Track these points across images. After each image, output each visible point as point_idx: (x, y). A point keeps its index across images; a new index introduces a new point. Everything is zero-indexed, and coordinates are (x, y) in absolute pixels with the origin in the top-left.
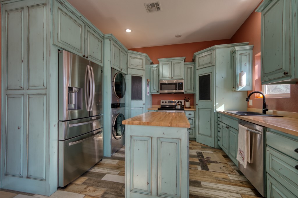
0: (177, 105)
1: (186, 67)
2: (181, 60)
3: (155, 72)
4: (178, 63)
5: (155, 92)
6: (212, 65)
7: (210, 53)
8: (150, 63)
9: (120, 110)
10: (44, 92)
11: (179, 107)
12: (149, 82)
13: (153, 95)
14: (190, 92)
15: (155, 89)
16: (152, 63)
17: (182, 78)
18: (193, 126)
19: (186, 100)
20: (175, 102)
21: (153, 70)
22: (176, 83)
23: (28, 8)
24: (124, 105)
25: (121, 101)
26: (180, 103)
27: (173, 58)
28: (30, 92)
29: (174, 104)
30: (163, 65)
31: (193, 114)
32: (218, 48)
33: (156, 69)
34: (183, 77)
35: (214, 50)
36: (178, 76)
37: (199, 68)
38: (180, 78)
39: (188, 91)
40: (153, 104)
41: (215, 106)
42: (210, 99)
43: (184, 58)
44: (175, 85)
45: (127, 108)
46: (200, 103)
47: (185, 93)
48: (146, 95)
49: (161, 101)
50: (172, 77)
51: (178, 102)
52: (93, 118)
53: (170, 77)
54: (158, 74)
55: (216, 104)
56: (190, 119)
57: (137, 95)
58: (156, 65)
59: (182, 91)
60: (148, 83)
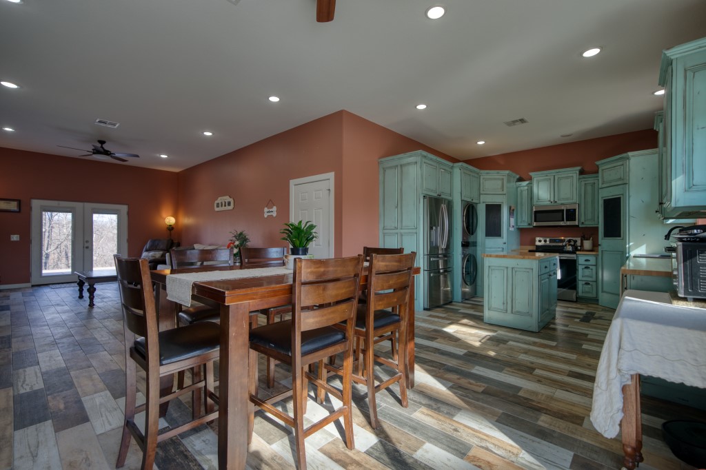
0: (566, 245)
1: (583, 183)
2: (573, 172)
3: (525, 193)
4: (567, 178)
5: (525, 225)
6: (624, 182)
7: (621, 163)
8: (515, 180)
9: (470, 250)
10: (415, 231)
11: (569, 248)
12: (513, 210)
13: (522, 231)
14: (589, 224)
15: (525, 220)
16: (520, 180)
17: (574, 201)
18: (594, 279)
19: (584, 238)
20: (562, 241)
21: (522, 191)
22: (563, 210)
23: (401, 166)
24: (475, 244)
25: (471, 239)
26: (572, 243)
27: (557, 170)
28: (402, 231)
29: (561, 244)
30: (538, 182)
31: (592, 260)
32: (633, 156)
33: (526, 188)
34: (575, 199)
35: (628, 158)
36: (567, 199)
37: (603, 186)
38: (571, 201)
39: (586, 223)
40: (522, 244)
41: (629, 248)
42: (620, 236)
43: (579, 168)
44: (561, 214)
45: (479, 248)
46: (605, 243)
47: (580, 226)
48: (508, 229)
49: (538, 239)
50: (556, 200)
51: (569, 241)
52: (440, 256)
53: (552, 200)
54: (529, 196)
55: (631, 244)
56: (587, 268)
57: (494, 230)
58: (527, 182)
59: (576, 223)
60: (511, 212)
